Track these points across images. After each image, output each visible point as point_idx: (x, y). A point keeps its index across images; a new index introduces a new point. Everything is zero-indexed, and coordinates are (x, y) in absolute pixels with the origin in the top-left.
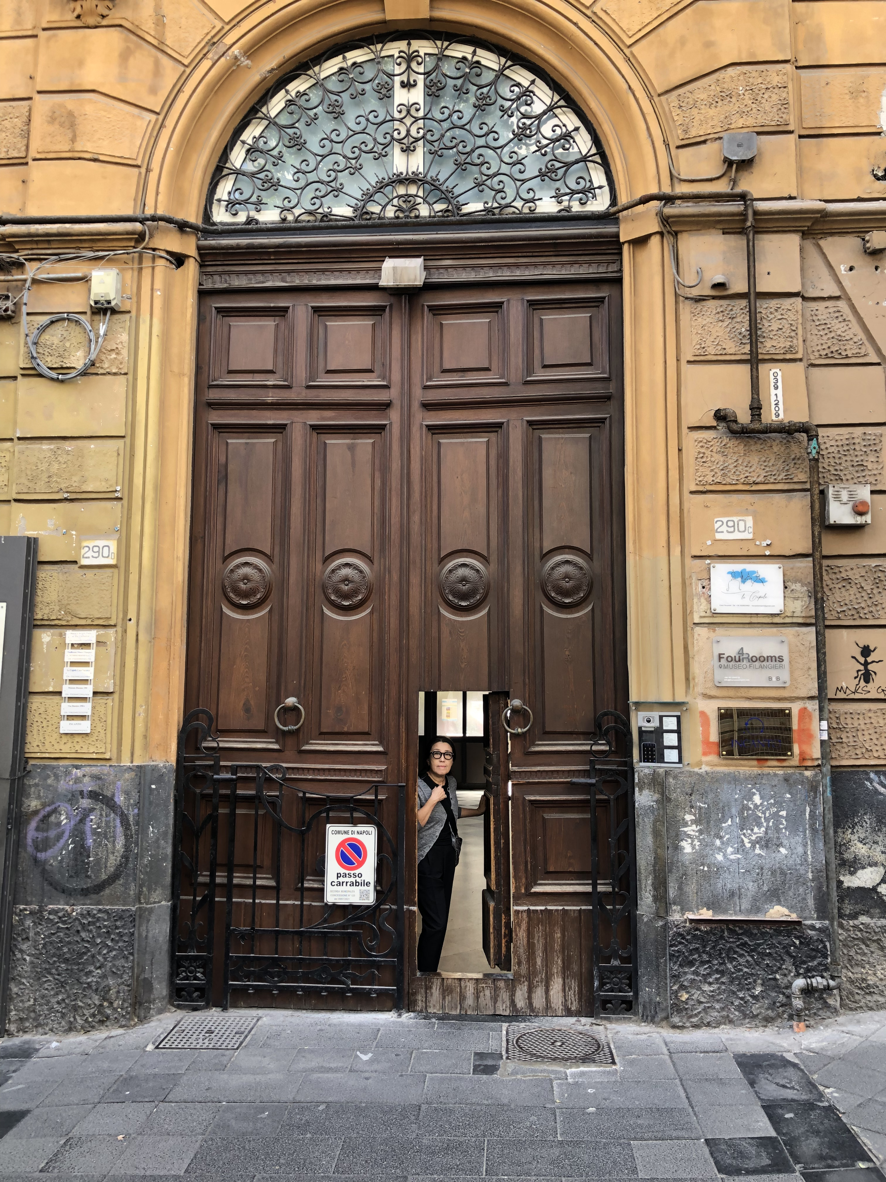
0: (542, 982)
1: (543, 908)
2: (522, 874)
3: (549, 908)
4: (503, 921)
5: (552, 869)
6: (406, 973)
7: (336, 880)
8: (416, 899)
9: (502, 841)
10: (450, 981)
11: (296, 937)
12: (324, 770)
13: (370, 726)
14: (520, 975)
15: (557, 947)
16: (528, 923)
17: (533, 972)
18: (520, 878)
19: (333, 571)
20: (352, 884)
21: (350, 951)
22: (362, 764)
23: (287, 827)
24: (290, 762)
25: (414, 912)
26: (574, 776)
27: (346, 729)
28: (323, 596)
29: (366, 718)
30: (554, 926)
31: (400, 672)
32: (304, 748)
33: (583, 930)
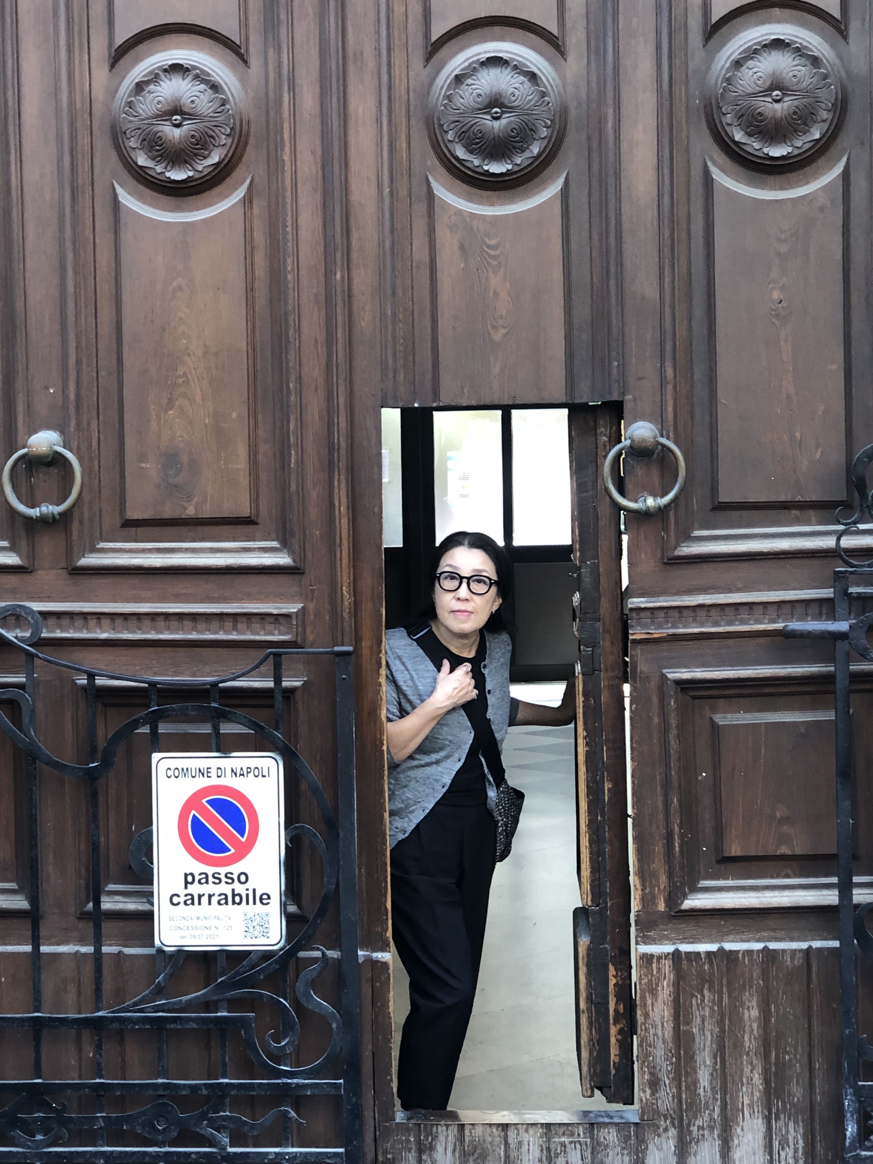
0: (712, 1128)
1: (713, 947)
2: (659, 865)
3: (729, 946)
4: (613, 981)
5: (735, 850)
6: (368, 1114)
7: (182, 892)
8: (389, 934)
9: (607, 785)
10: (479, 1131)
11: (86, 1034)
12: (138, 616)
13: (255, 499)
14: (657, 1112)
15: (749, 1042)
16: (677, 985)
17: (690, 1106)
18: (655, 875)
19: (140, 87)
20: (224, 900)
21: (224, 1065)
22: (239, 600)
23: (51, 763)
24: (49, 599)
25: (385, 965)
26: (792, 616)
27: (191, 512)
28: (114, 157)
29: (244, 481)
30: (743, 988)
31: (329, 355)
32: (84, 562)
33: (816, 1000)
